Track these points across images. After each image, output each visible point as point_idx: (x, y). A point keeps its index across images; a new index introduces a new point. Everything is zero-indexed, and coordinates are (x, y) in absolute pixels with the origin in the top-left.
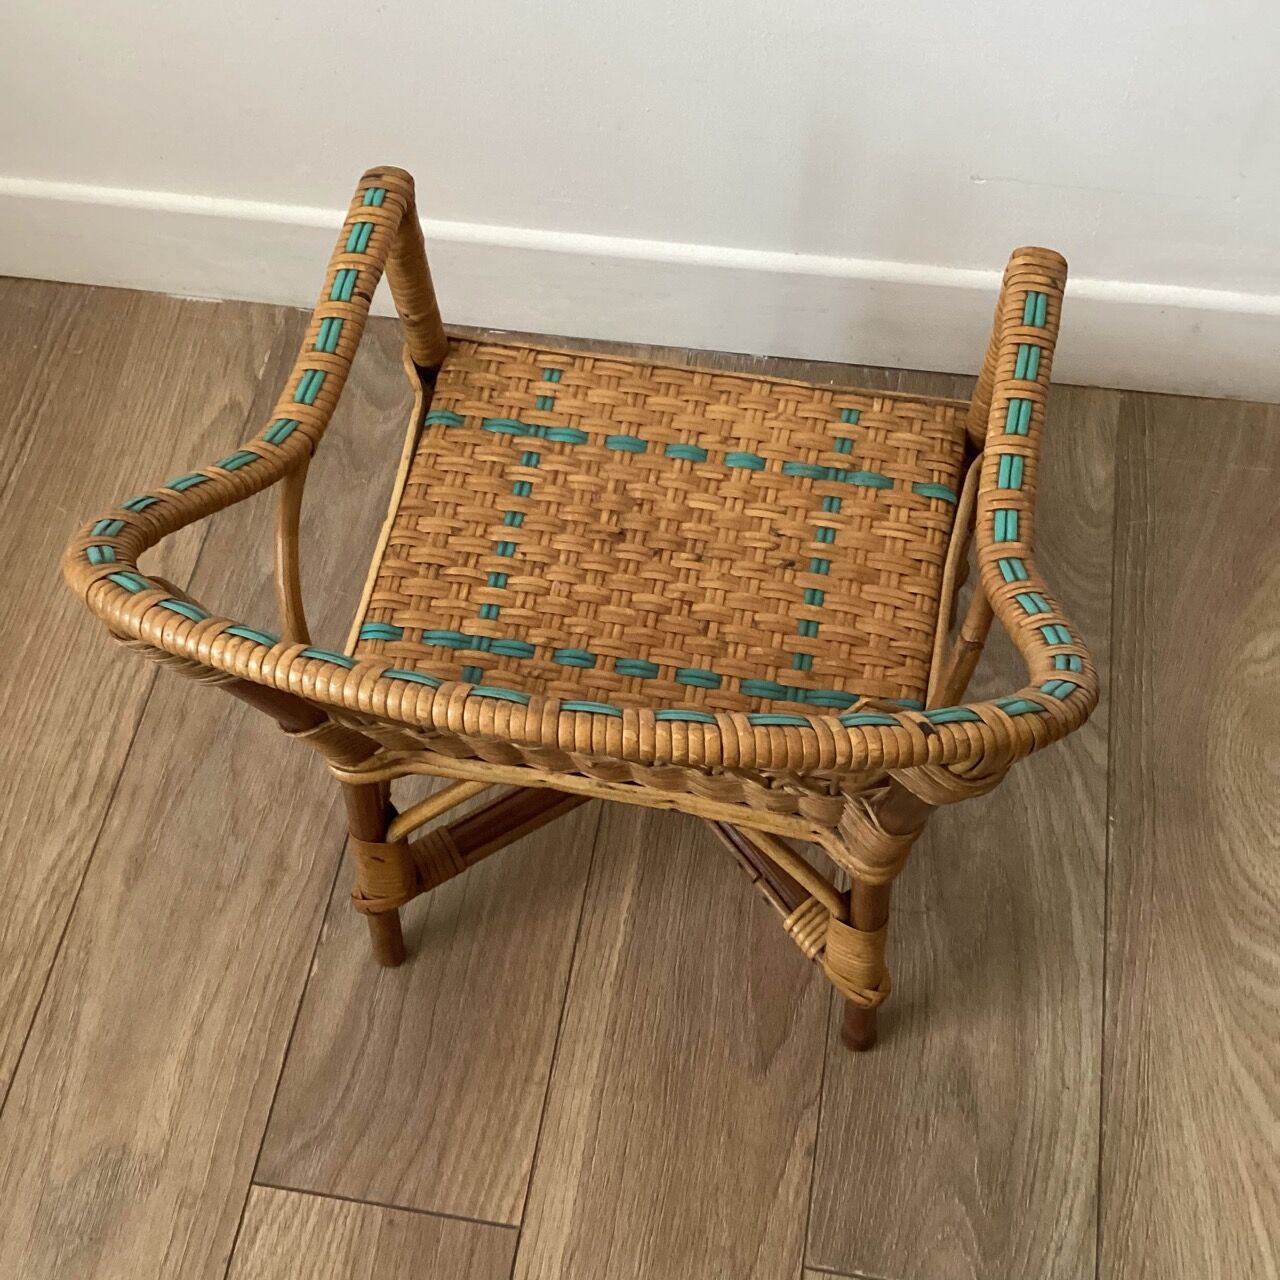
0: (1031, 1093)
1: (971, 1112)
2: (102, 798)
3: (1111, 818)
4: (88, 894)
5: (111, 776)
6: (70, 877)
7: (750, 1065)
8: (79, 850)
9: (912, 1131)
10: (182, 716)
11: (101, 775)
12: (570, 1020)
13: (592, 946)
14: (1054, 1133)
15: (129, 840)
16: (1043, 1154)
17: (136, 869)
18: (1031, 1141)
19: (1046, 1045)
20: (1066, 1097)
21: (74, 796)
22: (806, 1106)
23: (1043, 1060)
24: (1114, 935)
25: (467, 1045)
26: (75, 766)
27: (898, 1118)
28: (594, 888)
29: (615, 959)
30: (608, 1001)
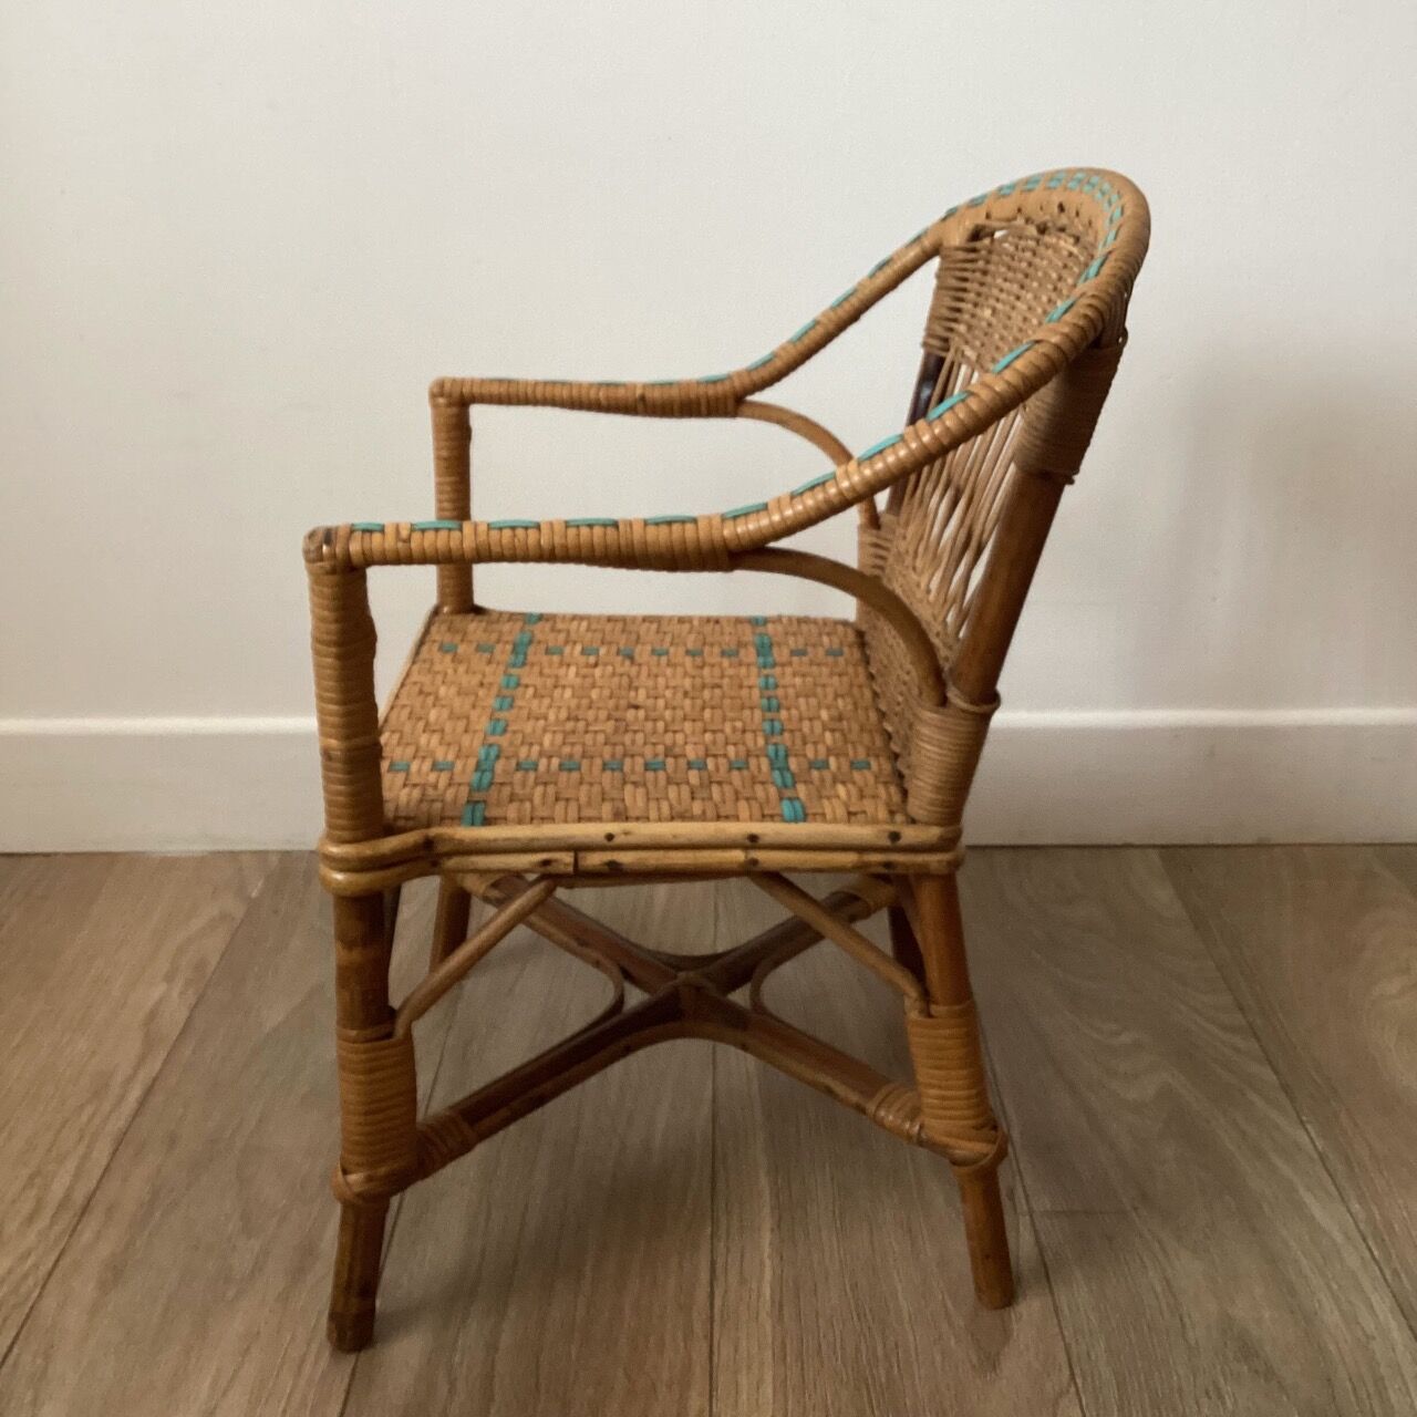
0: (1332, 1347)
1: (1269, 1374)
2: (67, 1219)
3: (1304, 1118)
4: (49, 1304)
5: (79, 1197)
6: (23, 1290)
7: (974, 1366)
8: (36, 1266)
9: (1204, 1400)
10: (172, 1141)
11: (67, 1197)
12: (725, 1352)
13: (733, 1279)
14: (1379, 1381)
15: (105, 1249)
16: (1376, 1402)
17: (115, 1273)
18: (1354, 1389)
19: (1328, 1304)
20: (1376, 1346)
21: (31, 1219)
22: (1061, 1394)
23: (1331, 1316)
24: (1357, 1206)
25: (590, 1391)
26: (33, 1193)
27: (1180, 1390)
28: (722, 1231)
29: (767, 1291)
30: (769, 1328)
